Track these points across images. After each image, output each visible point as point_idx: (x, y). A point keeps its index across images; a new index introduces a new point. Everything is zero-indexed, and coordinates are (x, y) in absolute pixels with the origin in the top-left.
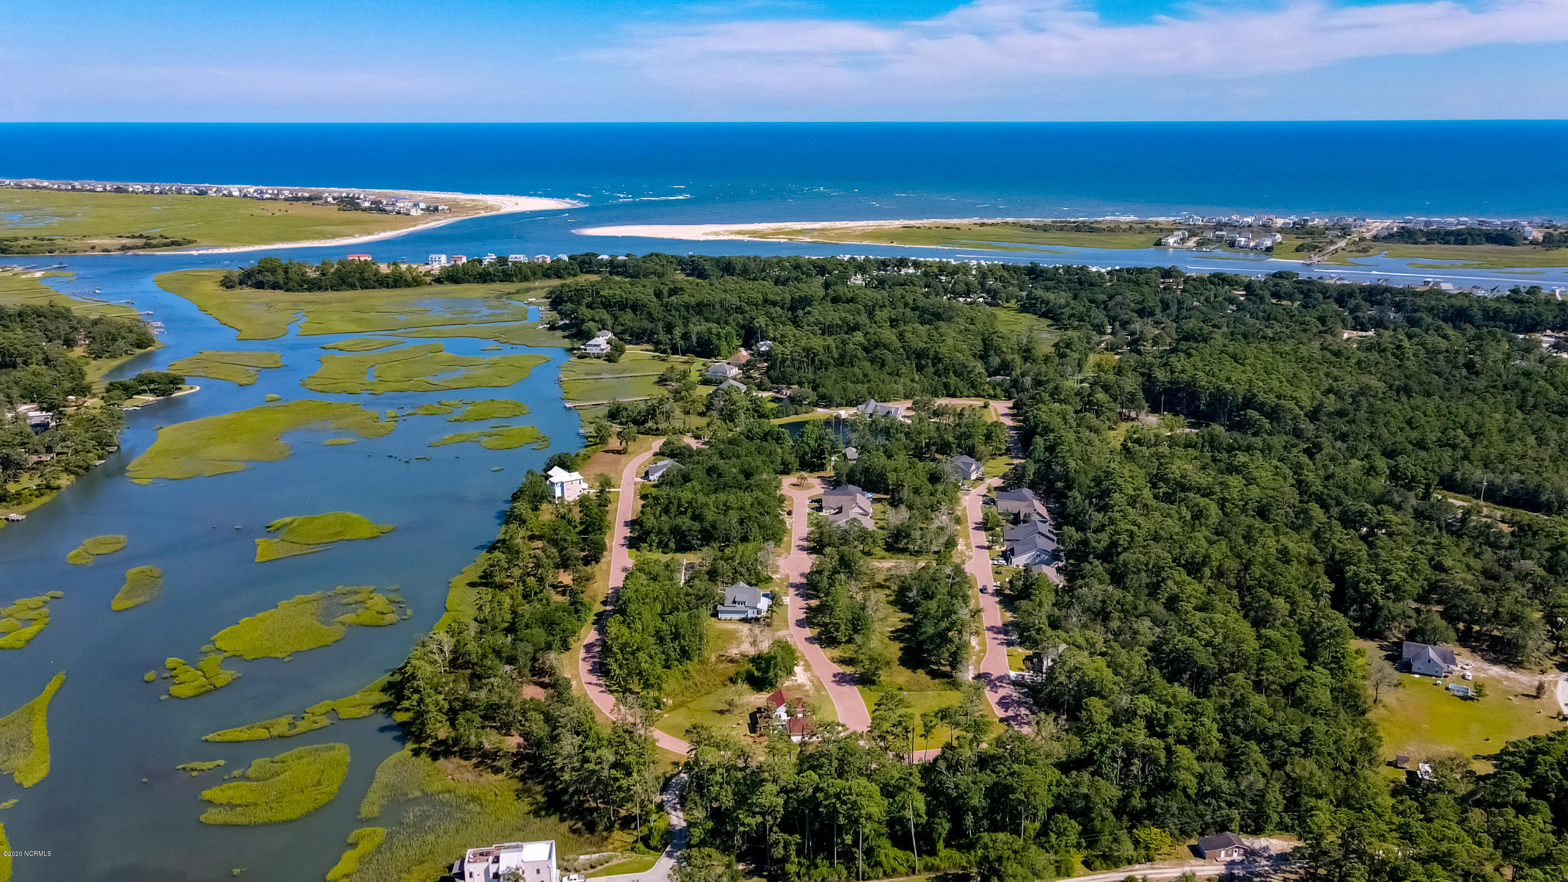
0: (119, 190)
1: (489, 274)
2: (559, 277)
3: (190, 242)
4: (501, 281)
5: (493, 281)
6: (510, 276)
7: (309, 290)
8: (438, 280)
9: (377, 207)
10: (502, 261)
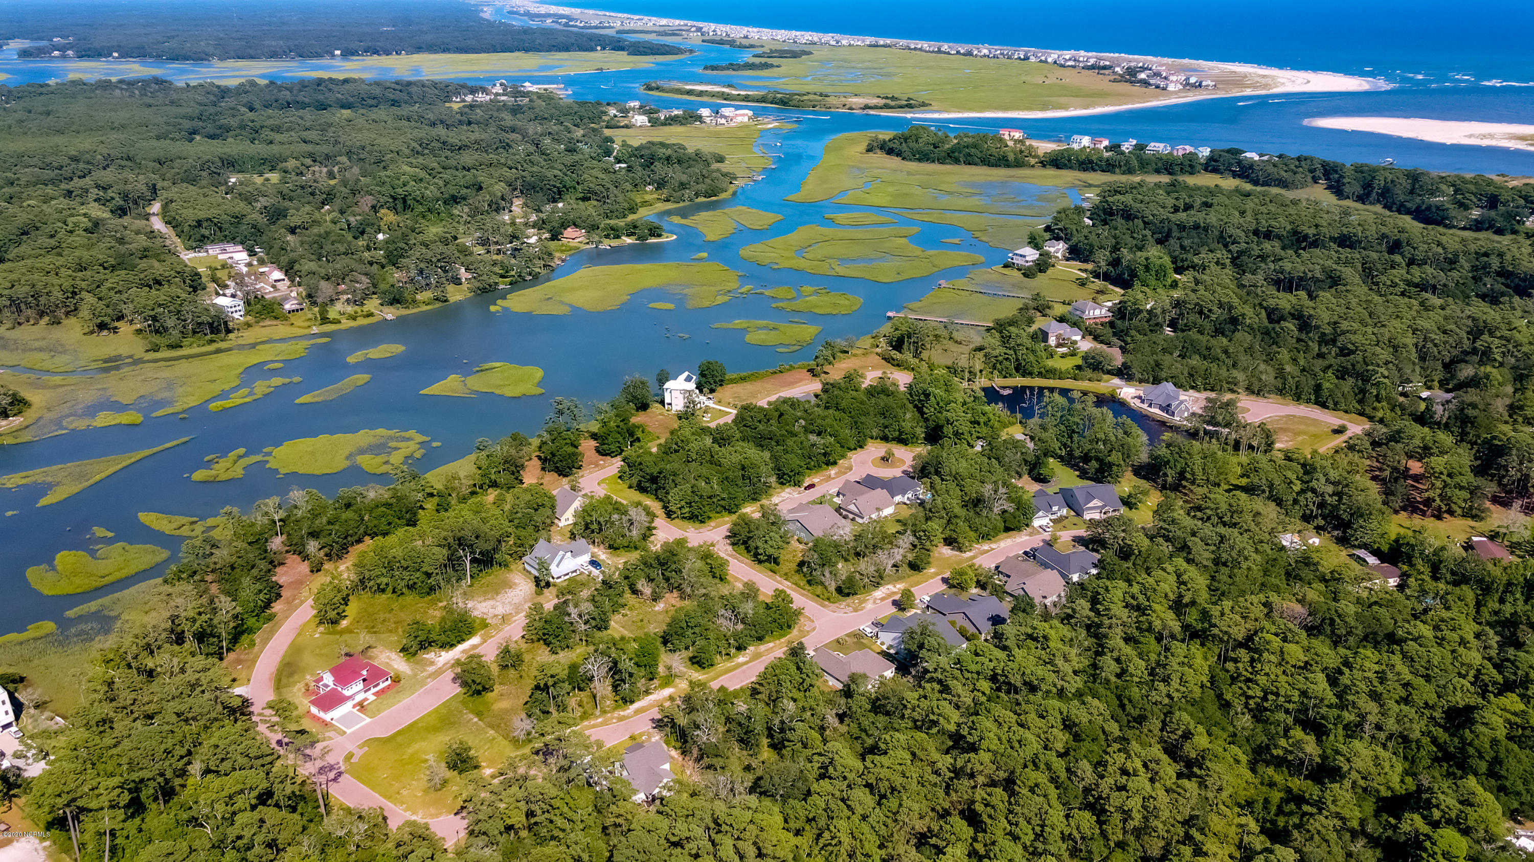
0: (969, 54)
1: (1091, 162)
2: (1170, 174)
3: (924, 105)
4: (1103, 171)
5: (1094, 170)
6: (1114, 166)
7: (919, 160)
8: (1043, 164)
9: (1131, 75)
10: (1140, 147)
